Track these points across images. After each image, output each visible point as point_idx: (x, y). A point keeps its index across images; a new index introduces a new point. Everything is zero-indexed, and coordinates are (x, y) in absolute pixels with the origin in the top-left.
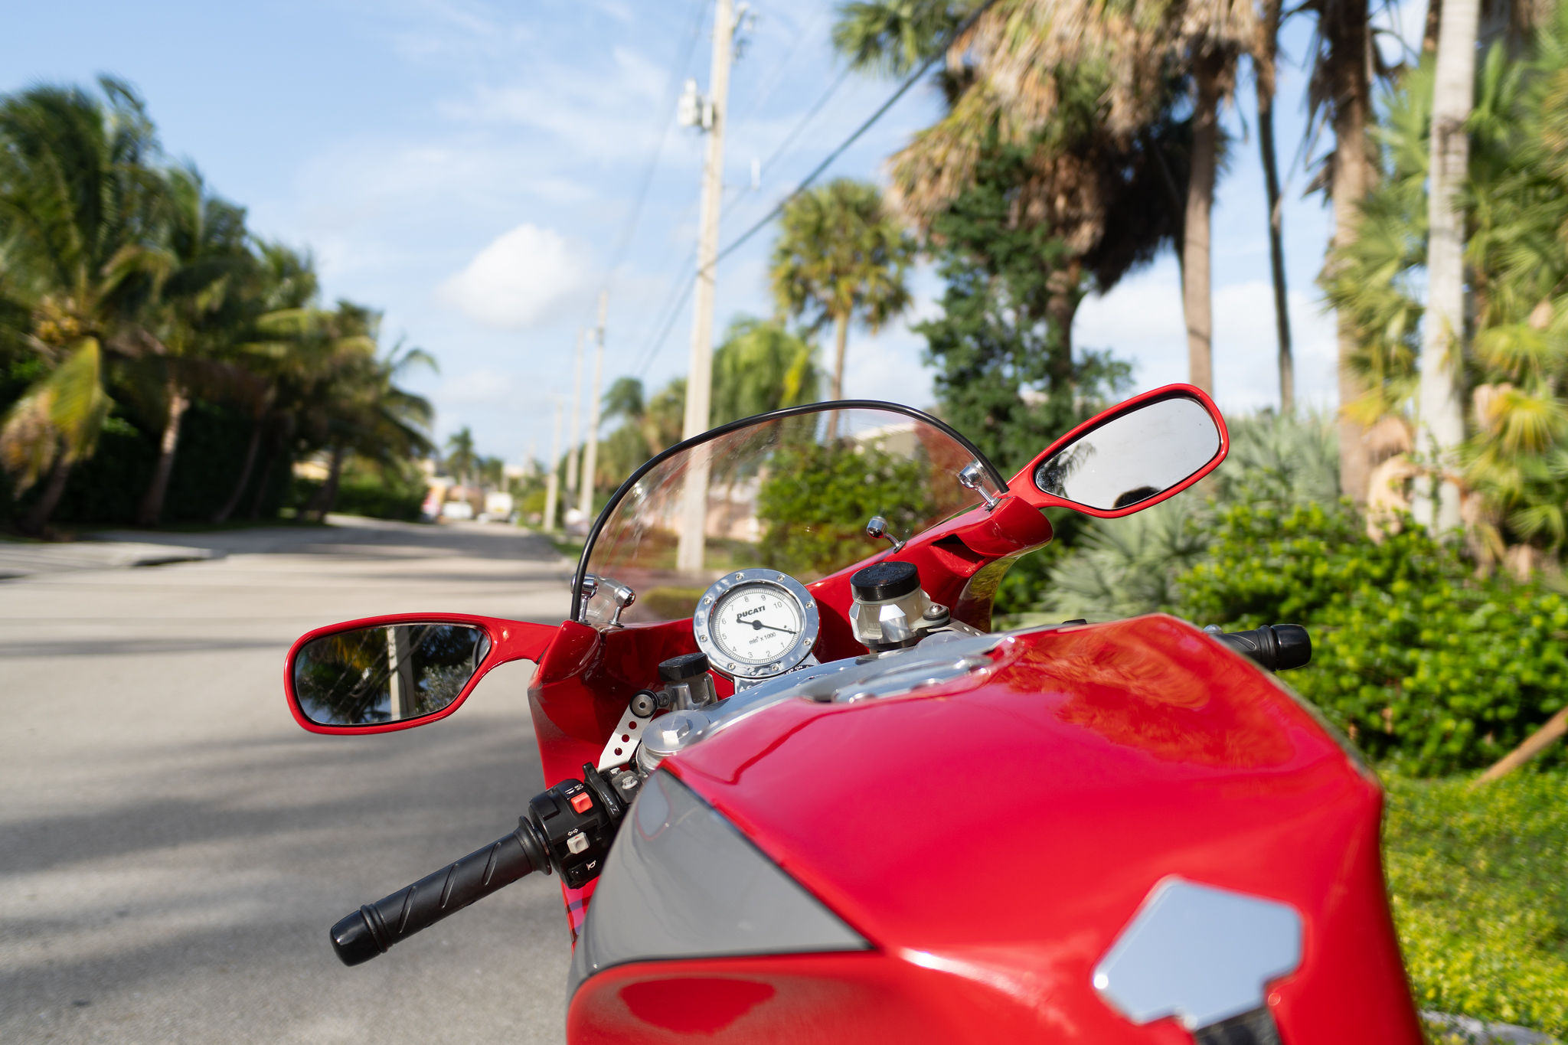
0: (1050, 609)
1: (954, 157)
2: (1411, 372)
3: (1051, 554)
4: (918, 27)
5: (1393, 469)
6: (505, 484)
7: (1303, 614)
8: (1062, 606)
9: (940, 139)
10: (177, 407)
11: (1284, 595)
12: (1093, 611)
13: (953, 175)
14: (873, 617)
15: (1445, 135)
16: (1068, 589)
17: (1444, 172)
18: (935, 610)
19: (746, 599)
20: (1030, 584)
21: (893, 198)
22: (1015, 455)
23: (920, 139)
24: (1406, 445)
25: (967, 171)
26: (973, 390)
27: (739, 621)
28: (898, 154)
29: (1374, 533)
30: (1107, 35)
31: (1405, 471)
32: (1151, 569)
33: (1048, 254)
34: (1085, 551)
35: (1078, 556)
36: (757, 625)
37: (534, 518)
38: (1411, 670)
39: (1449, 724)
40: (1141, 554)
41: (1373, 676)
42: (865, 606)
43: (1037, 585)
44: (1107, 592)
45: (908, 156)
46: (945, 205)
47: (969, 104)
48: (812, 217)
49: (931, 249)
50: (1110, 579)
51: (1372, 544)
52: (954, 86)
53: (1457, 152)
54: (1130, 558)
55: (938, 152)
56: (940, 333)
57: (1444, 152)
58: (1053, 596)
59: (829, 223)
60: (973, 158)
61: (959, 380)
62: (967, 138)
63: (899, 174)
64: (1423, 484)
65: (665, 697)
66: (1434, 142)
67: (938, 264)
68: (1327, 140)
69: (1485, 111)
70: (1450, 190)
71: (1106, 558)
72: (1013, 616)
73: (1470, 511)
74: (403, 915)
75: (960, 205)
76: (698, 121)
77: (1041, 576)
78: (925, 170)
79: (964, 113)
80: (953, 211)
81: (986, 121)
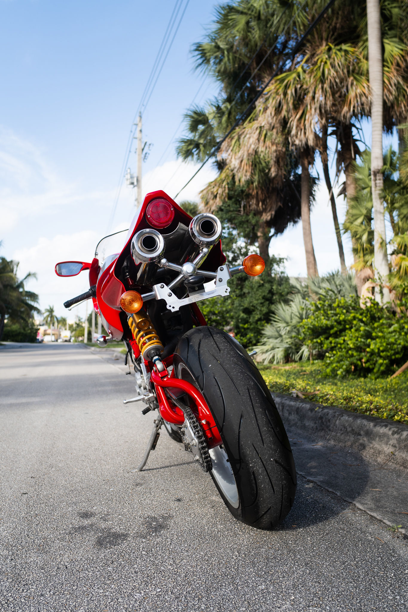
0: (264, 344)
1: (220, 191)
2: (372, 252)
3: (263, 326)
4: (205, 146)
5: (368, 284)
6: (67, 327)
7: (338, 333)
8: (268, 343)
9: (216, 185)
11: (332, 327)
12: (276, 343)
13: (220, 198)
15: (375, 175)
17: (376, 186)
20: (256, 337)
21: (201, 207)
23: (210, 185)
24: (371, 276)
25: (225, 195)
28: (202, 191)
29: (362, 306)
30: (266, 147)
31: (372, 285)
32: (295, 327)
35: (271, 325)
37: (80, 339)
38: (369, 346)
39: (381, 361)
40: (291, 322)
41: (359, 349)
43: (259, 337)
44: (281, 336)
45: (205, 192)
46: (218, 207)
47: (226, 172)
50: (283, 332)
51: (361, 309)
52: (221, 165)
53: (380, 180)
54: (288, 324)
55: (215, 190)
57: (375, 180)
60: (226, 191)
62: (225, 184)
63: (202, 198)
64: (377, 289)
66: (372, 177)
68: (343, 177)
69: (388, 166)
70: (378, 192)
71: (280, 325)
73: (392, 296)
75: (223, 208)
76: (132, 183)
77: (259, 333)
78: (210, 196)
79: (223, 175)
80: (221, 209)
81: (231, 178)
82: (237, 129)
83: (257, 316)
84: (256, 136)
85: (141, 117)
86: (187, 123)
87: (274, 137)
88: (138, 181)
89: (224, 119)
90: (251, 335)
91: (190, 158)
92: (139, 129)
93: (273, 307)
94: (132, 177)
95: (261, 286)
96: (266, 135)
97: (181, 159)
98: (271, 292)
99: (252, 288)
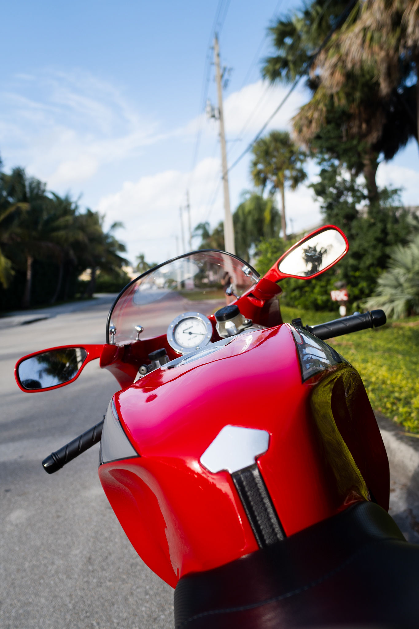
0: (379, 295)
1: (316, 115)
3: (377, 273)
4: (295, 63)
8: (384, 293)
9: (310, 108)
10: (30, 261)
12: (396, 294)
13: (317, 123)
14: (223, 326)
16: (385, 286)
18: (246, 322)
19: (186, 324)
20: (369, 286)
21: (294, 136)
22: (357, 235)
23: (303, 109)
25: (323, 120)
26: (335, 211)
27: (184, 333)
28: (294, 118)
30: (372, 54)
33: (360, 148)
34: (390, 270)
35: (388, 272)
36: (190, 333)
40: (413, 267)
42: (221, 323)
43: (372, 286)
44: (400, 285)
45: (298, 118)
46: (314, 135)
47: (321, 91)
48: (264, 148)
49: (312, 155)
50: (402, 280)
52: (314, 85)
54: (408, 270)
55: (309, 114)
56: (319, 188)
58: (380, 289)
59: (271, 149)
60: (324, 114)
61: (329, 207)
62: (321, 106)
63: (295, 125)
65: (151, 366)
67: (316, 160)
71: (399, 271)
72: (364, 300)
74: (66, 454)
75: (322, 135)
76: (213, 116)
77: (373, 282)
78: (305, 122)
79: (319, 96)
80: (318, 137)
81: (328, 98)
82: (334, 37)
83: (368, 260)
84: (359, 41)
85: (217, 38)
86: (271, 38)
87: (384, 38)
88: (220, 113)
89: (315, 26)
90: (363, 284)
91: (277, 80)
92: (216, 52)
93: (388, 250)
94: (213, 109)
95: (372, 225)
96: (372, 39)
97: (267, 82)
98: (384, 231)
99: (361, 228)
